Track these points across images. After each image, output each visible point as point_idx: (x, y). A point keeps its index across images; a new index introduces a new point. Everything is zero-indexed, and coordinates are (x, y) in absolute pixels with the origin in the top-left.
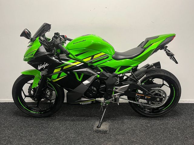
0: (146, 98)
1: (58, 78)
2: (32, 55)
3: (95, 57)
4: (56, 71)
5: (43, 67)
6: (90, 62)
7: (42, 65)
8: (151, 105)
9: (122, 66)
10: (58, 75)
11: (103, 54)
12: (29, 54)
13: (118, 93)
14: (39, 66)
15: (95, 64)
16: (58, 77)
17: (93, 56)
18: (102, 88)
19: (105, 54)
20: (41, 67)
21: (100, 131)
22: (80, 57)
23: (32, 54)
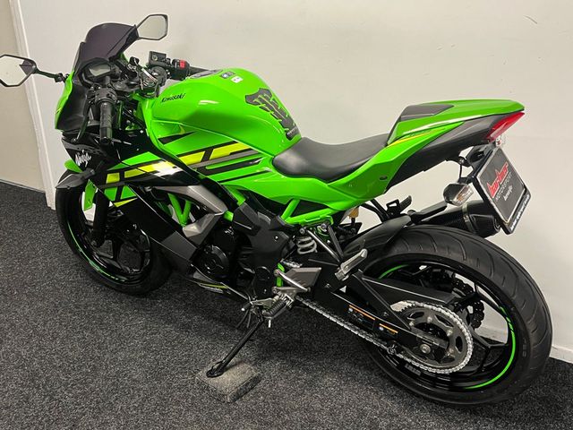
0: (381, 329)
1: (117, 200)
3: (216, 153)
4: (110, 178)
5: (85, 162)
6: (199, 169)
7: (81, 156)
8: (412, 358)
9: (301, 201)
10: (116, 190)
11: (240, 146)
14: (76, 156)
15: (215, 178)
17: (208, 151)
19: (248, 147)
20: (80, 160)
22: (172, 148)
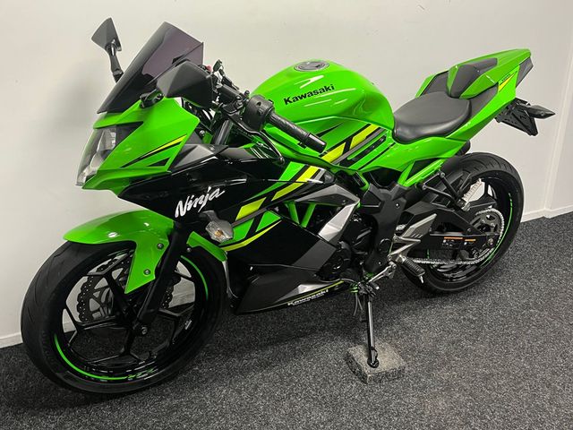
0: (465, 244)
1: (249, 236)
2: (163, 163)
3: (354, 142)
4: (245, 210)
5: (199, 206)
6: (341, 163)
7: (193, 199)
9: (416, 162)
10: (251, 223)
11: (373, 127)
12: (139, 159)
13: (404, 245)
14: (180, 203)
16: (252, 233)
17: (348, 141)
18: (360, 239)
19: (377, 127)
20: (189, 205)
21: (387, 375)
23: (158, 158)
